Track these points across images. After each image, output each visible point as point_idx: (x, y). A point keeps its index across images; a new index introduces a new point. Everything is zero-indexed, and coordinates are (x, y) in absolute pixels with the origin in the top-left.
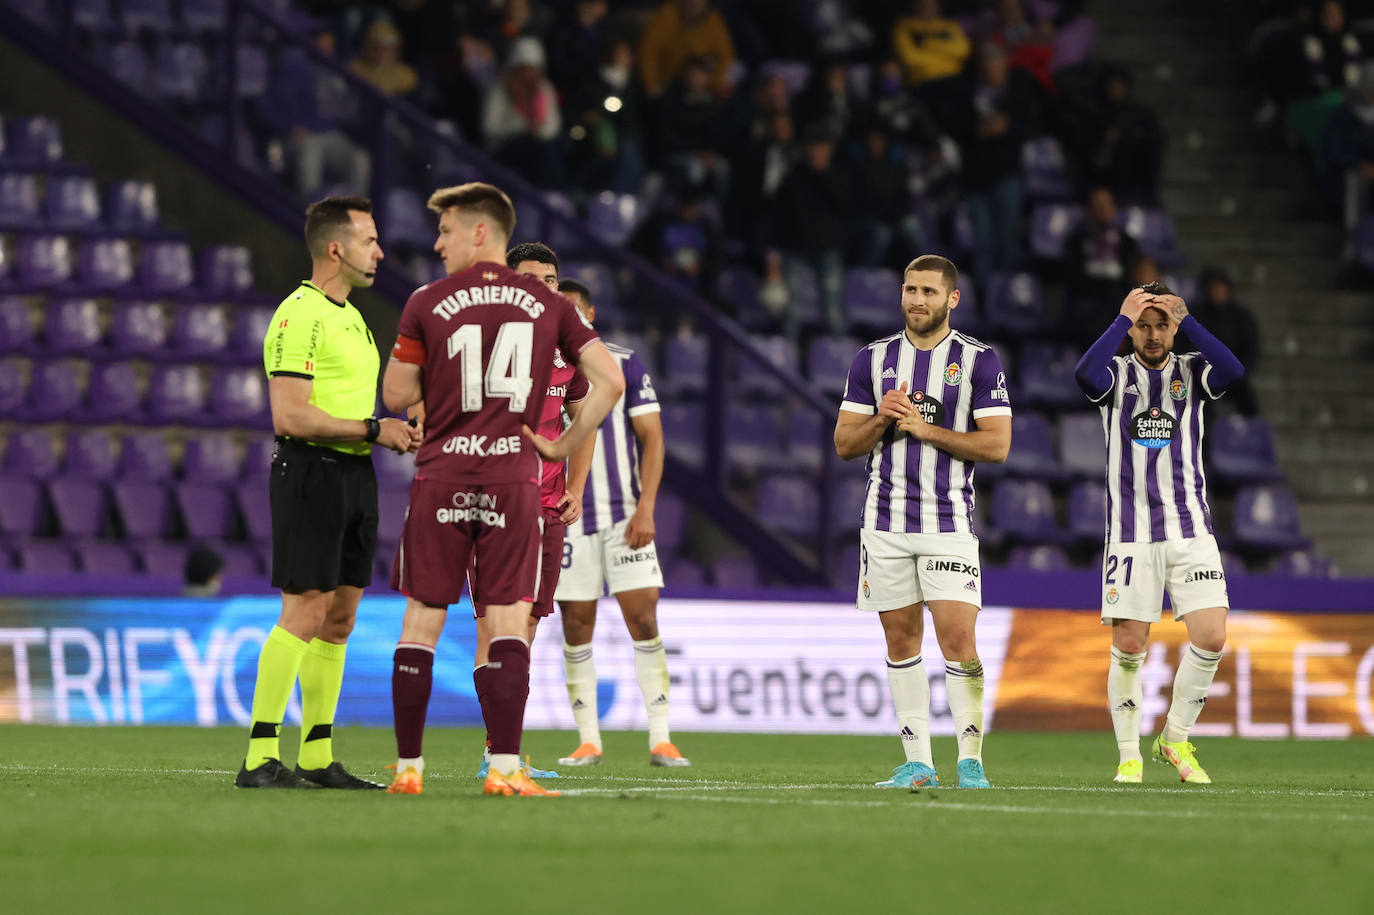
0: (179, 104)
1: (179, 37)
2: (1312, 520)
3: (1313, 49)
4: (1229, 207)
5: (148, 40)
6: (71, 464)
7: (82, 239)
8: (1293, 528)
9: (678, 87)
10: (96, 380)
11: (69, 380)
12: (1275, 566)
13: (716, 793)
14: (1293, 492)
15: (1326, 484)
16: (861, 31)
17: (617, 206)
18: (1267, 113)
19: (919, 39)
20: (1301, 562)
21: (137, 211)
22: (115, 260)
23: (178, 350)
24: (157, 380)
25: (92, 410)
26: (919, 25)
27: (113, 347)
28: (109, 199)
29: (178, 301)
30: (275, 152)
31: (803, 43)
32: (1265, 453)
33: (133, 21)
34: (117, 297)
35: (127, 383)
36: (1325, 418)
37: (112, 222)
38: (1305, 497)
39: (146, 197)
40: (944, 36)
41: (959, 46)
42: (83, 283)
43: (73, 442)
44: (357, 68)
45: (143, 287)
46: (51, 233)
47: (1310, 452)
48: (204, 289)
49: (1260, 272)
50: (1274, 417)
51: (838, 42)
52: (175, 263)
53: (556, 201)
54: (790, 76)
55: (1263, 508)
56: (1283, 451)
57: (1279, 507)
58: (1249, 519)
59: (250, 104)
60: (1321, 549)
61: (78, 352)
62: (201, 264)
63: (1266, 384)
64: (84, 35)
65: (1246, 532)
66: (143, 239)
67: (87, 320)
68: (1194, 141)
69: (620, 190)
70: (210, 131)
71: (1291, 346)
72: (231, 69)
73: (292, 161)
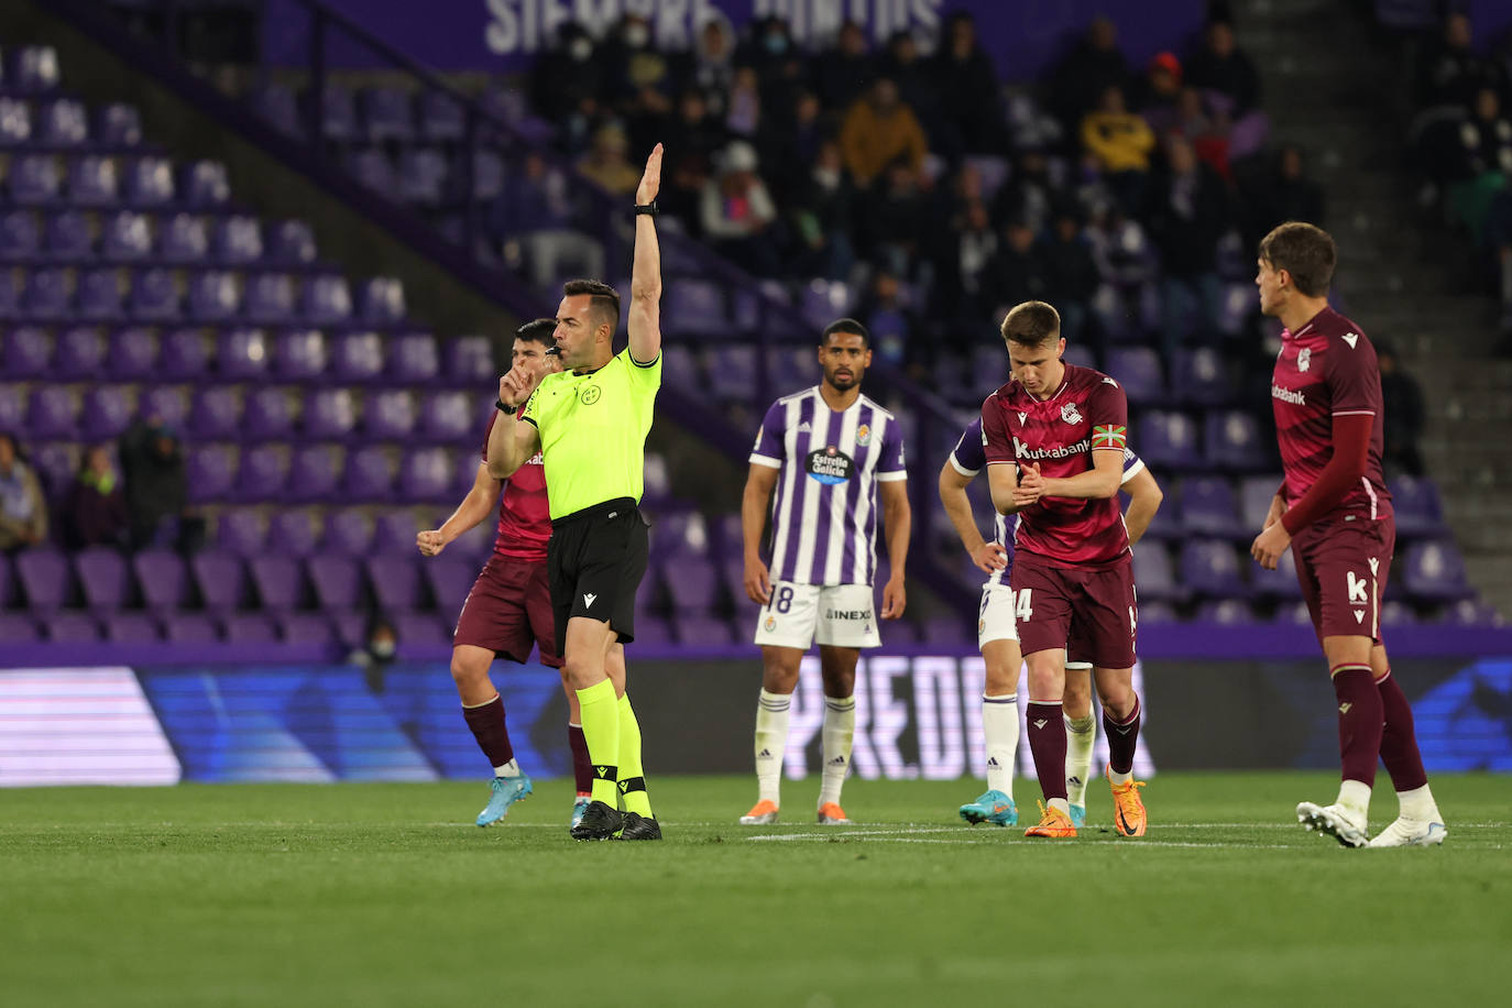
0: (423, 209)
1: (422, 144)
2: (1477, 573)
3: (1470, 135)
4: (1395, 283)
5: (392, 148)
6: (328, 542)
7: (335, 333)
8: (1459, 579)
9: (882, 183)
10: (350, 463)
11: (325, 464)
12: (1443, 616)
13: (920, 836)
14: (1459, 547)
15: (1490, 539)
16: (1051, 127)
17: (827, 294)
18: (1428, 194)
19: (1105, 132)
20: (1467, 612)
21: (384, 308)
22: (365, 352)
23: (425, 435)
24: (406, 463)
25: (346, 491)
26: (1106, 118)
27: (365, 433)
28: (358, 296)
29: (425, 389)
30: (512, 251)
31: (998, 140)
32: (1432, 510)
33: (379, 130)
34: (367, 387)
35: (378, 466)
36: (1487, 477)
37: (362, 317)
38: (1471, 550)
39: (391, 294)
40: (1129, 129)
41: (1142, 138)
42: (336, 374)
43: (329, 522)
44: (585, 168)
45: (392, 377)
46: (306, 328)
47: (1474, 509)
48: (448, 378)
49: (1424, 344)
50: (1441, 476)
51: (1030, 137)
52: (421, 354)
53: (773, 290)
54: (984, 173)
55: (1431, 562)
56: (1449, 509)
57: (1447, 560)
58: (1418, 572)
59: (487, 205)
60: (1486, 600)
61: (333, 438)
62: (445, 354)
63: (1432, 447)
64: (333, 145)
65: (1416, 585)
66: (392, 332)
67: (340, 408)
68: (1361, 222)
69: (831, 278)
70: (451, 231)
71: (1454, 411)
72: (469, 172)
73: (527, 257)
